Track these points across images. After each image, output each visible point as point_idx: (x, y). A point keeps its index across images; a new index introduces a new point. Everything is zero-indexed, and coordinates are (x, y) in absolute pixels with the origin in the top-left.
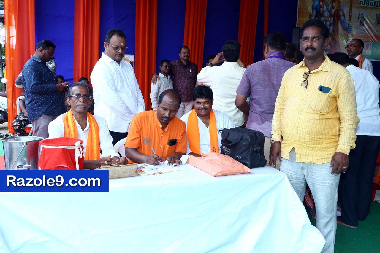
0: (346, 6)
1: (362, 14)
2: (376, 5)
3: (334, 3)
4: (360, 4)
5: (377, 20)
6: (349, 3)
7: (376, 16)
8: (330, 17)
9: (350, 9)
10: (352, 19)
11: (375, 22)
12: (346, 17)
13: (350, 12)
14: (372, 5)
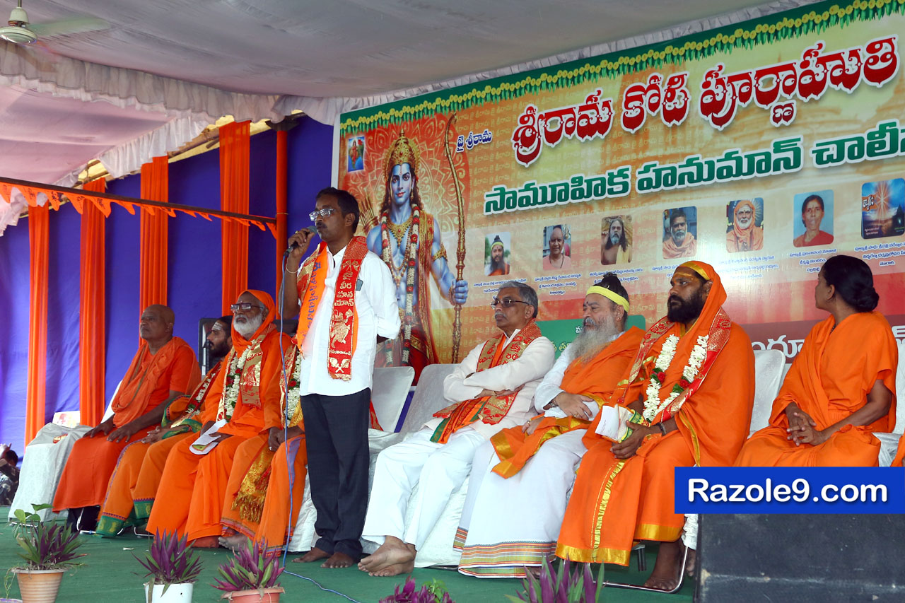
0: (448, 225)
1: (497, 239)
2: (540, 200)
3: (415, 227)
4: (488, 210)
5: (548, 247)
6: (455, 215)
7: (542, 233)
8: (406, 267)
9: (459, 233)
10: (467, 261)
12: (448, 258)
13: (459, 243)
14: (528, 204)
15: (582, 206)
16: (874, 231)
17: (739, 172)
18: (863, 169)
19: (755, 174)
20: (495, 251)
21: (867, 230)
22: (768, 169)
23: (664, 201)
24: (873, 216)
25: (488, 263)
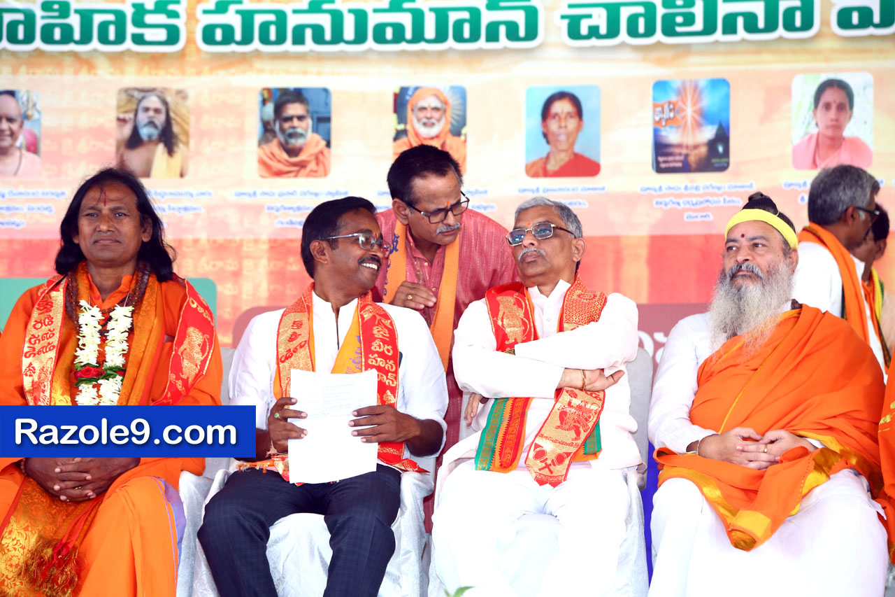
15: (69, 61)
16: (675, 161)
17: (418, 36)
18: (654, 55)
19: (451, 43)
21: (661, 159)
22: (475, 37)
23: (261, 71)
24: (672, 136)
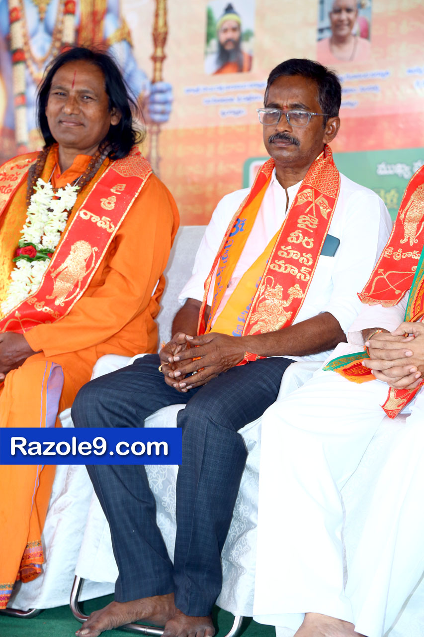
1: (229, 9)
10: (171, 48)
11: (313, 34)
13: (157, 15)
20: (226, 31)
25: (212, 53)
